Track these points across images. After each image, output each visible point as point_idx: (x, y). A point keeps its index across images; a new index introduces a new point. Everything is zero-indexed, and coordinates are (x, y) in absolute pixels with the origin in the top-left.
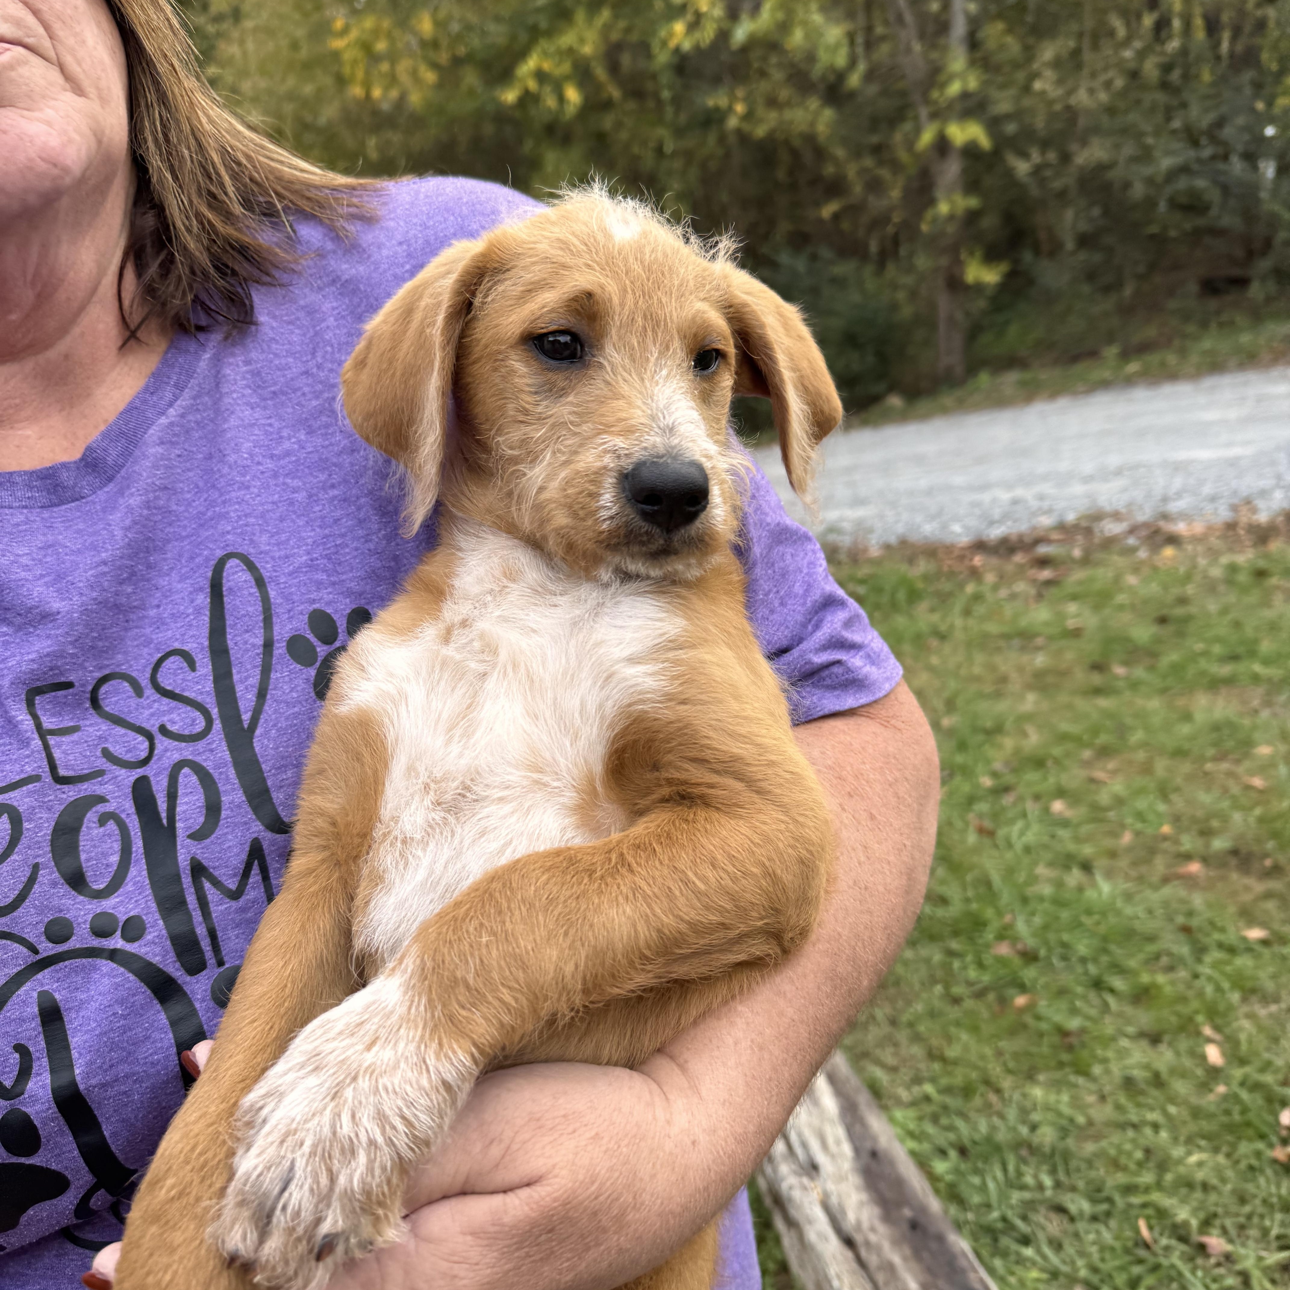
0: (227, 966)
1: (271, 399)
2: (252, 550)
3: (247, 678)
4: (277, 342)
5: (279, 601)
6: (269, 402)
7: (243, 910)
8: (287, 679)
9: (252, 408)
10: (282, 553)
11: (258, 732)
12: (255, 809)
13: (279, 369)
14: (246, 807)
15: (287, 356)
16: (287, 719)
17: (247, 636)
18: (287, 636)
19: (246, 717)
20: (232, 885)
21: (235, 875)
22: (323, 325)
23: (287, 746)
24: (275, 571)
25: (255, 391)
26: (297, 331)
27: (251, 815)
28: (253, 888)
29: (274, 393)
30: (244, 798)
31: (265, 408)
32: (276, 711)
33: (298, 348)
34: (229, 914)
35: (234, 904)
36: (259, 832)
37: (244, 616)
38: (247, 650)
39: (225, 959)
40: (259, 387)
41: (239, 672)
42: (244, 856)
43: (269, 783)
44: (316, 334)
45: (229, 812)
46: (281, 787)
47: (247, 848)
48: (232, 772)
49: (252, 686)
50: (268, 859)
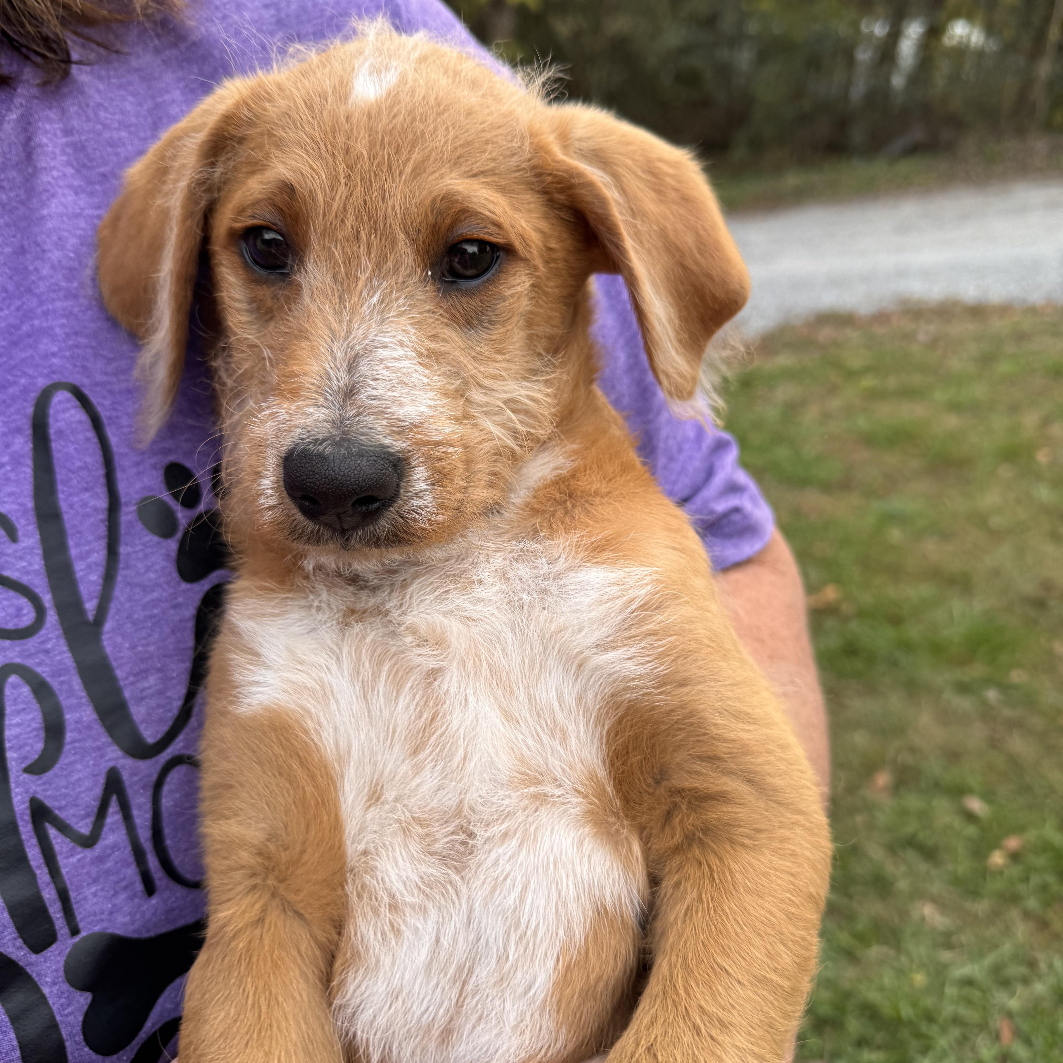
0: (83, 934)
1: (100, 183)
2: (86, 381)
3: (89, 553)
4: (106, 110)
5: (123, 450)
6: (98, 187)
7: (100, 860)
8: (141, 555)
9: (76, 193)
10: (123, 386)
11: (108, 626)
12: (110, 729)
13: (111, 145)
14: (98, 729)
15: (118, 129)
16: (145, 607)
17: (86, 496)
18: (136, 497)
19: (90, 606)
20: (84, 828)
21: (87, 816)
22: (167, 97)
23: (148, 645)
24: (115, 409)
25: (78, 171)
26: (130, 98)
27: (105, 739)
28: (113, 830)
29: (104, 176)
30: (95, 716)
31: (92, 194)
32: (130, 599)
33: (133, 120)
34: (83, 867)
35: (89, 854)
36: (117, 759)
37: (80, 468)
38: (88, 515)
39: (81, 925)
40: (84, 166)
41: (77, 545)
42: (98, 791)
43: (127, 694)
44: (157, 106)
45: (75, 735)
46: (142, 699)
47: (102, 780)
48: (77, 683)
49: (96, 564)
50: (130, 792)
